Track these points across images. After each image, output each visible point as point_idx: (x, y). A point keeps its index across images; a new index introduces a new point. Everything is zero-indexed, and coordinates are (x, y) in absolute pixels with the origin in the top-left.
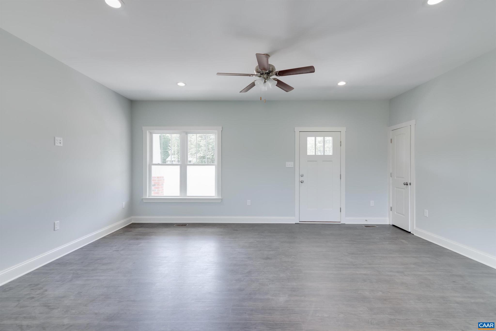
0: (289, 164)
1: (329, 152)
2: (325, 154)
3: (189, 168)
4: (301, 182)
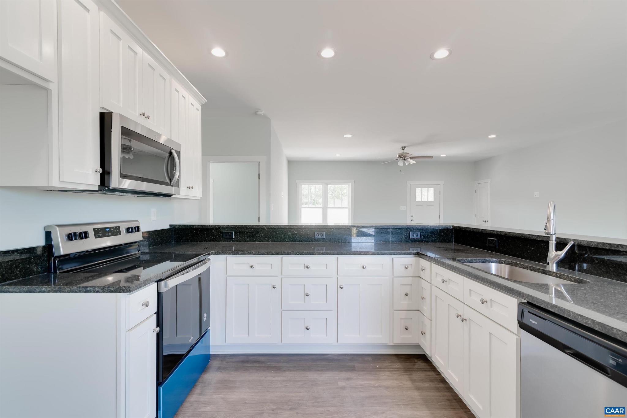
0: (403, 208)
1: (431, 198)
2: (429, 201)
3: (329, 210)
4: (411, 221)
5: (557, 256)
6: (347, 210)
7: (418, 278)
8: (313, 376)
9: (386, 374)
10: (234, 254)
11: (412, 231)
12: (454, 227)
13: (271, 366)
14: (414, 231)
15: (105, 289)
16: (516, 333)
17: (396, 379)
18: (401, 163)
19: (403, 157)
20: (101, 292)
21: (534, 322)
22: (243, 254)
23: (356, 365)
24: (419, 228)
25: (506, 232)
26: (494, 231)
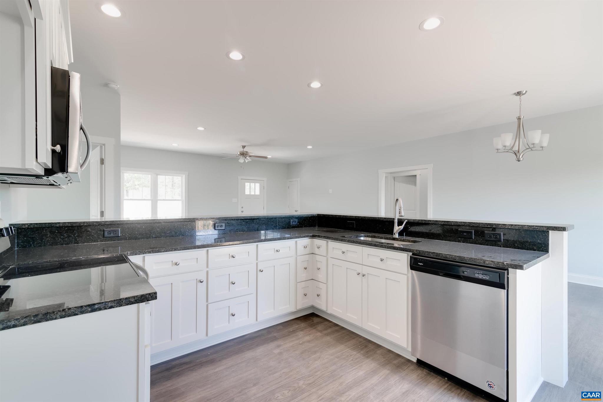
0: (235, 200)
1: (258, 192)
2: (255, 194)
3: (159, 203)
4: (242, 212)
5: (400, 229)
6: (180, 202)
7: (312, 254)
8: (249, 354)
9: (301, 334)
10: (155, 253)
11: (292, 219)
12: (318, 215)
13: (202, 362)
14: (293, 219)
15: (122, 301)
16: (406, 273)
17: (310, 334)
18: (242, 160)
19: (244, 154)
20: (117, 307)
21: (421, 264)
22: (166, 251)
23: (275, 335)
24: (297, 217)
25: (362, 217)
26: (353, 216)
